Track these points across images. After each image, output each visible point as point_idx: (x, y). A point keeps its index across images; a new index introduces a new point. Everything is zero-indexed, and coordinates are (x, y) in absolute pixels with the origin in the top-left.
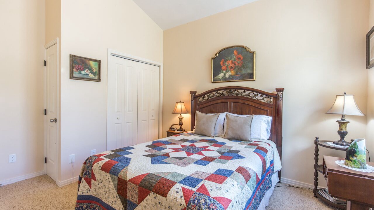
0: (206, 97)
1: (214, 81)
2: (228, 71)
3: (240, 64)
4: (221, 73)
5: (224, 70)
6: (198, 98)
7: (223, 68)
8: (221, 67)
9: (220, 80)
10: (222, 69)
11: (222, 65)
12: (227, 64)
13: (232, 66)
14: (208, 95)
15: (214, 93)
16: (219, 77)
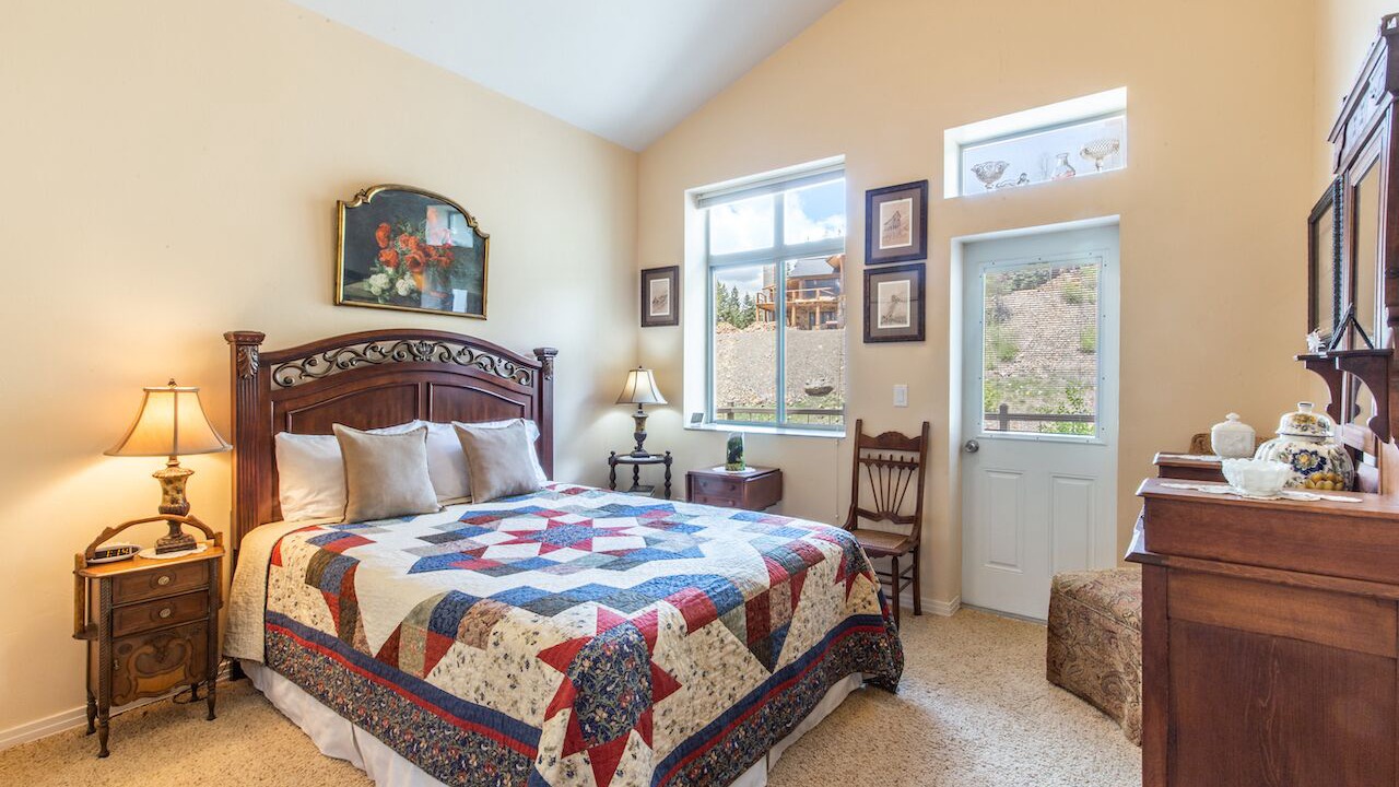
0: (320, 366)
1: (350, 301)
2: (404, 274)
3: (443, 258)
4: (375, 273)
5: (388, 263)
6: (273, 367)
7: (386, 255)
8: (376, 250)
9: (374, 299)
10: (382, 259)
11: (381, 245)
12: (400, 245)
13: (417, 257)
14: (330, 354)
15: (359, 348)
16: (370, 286)
